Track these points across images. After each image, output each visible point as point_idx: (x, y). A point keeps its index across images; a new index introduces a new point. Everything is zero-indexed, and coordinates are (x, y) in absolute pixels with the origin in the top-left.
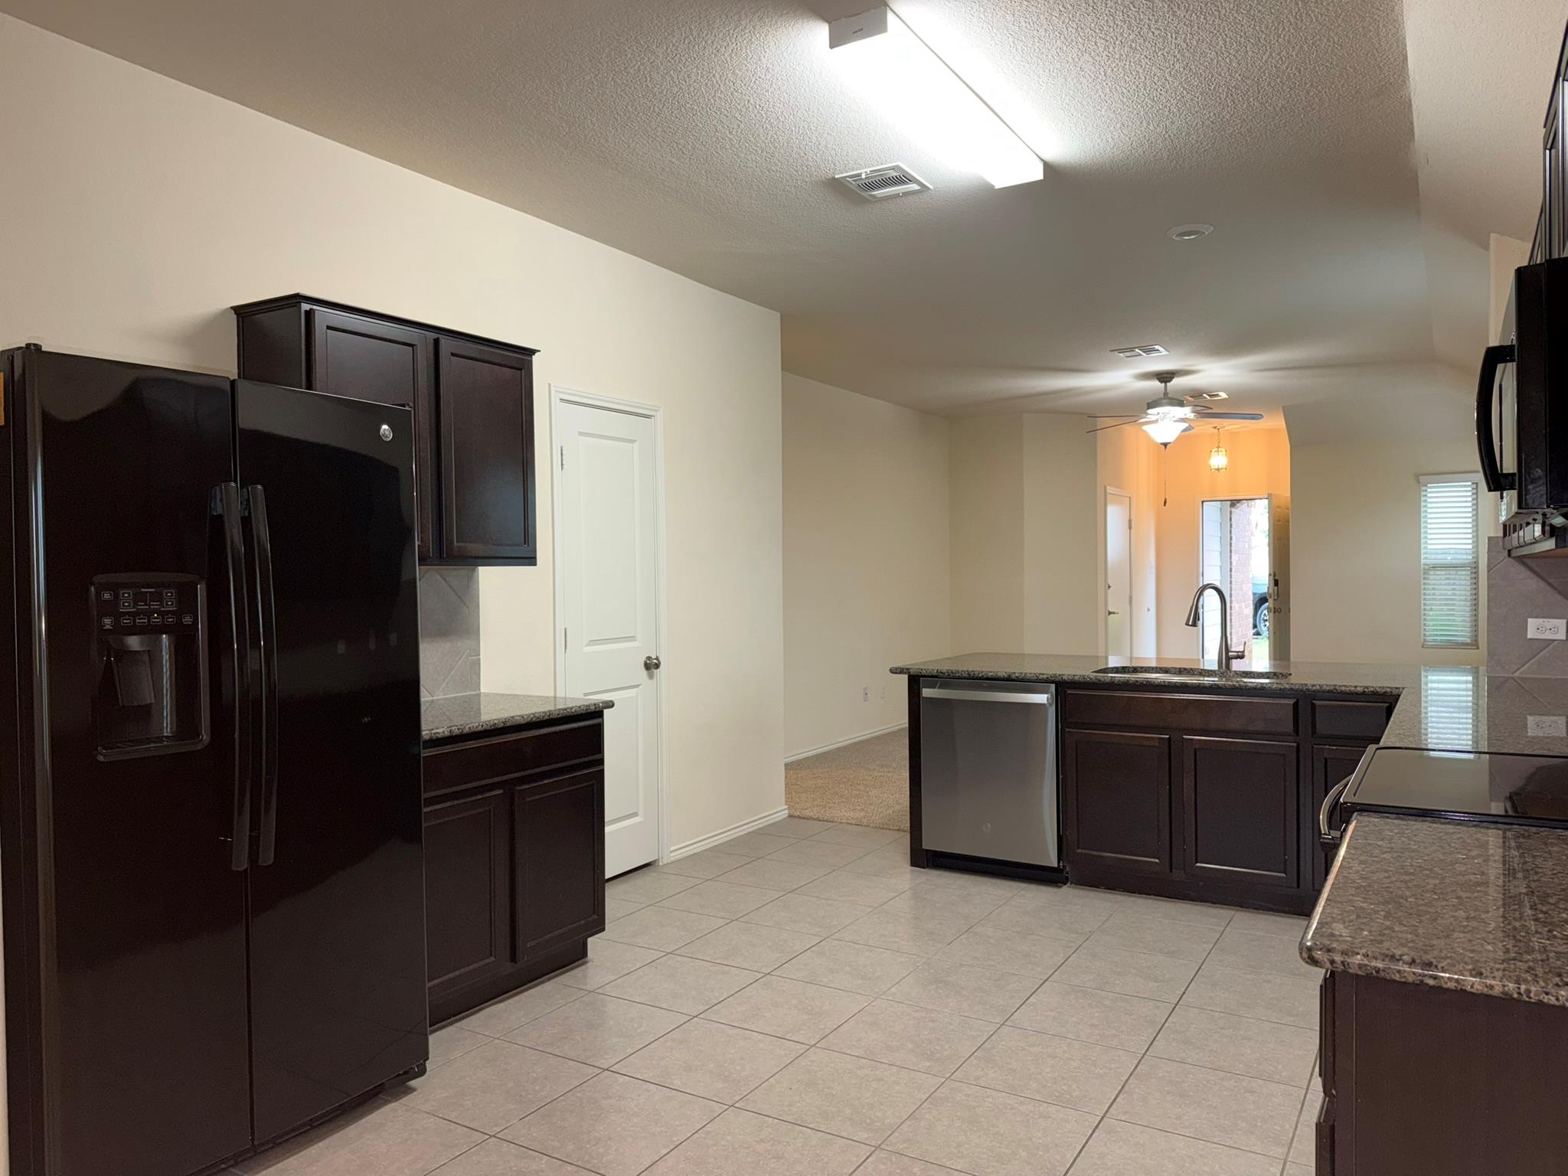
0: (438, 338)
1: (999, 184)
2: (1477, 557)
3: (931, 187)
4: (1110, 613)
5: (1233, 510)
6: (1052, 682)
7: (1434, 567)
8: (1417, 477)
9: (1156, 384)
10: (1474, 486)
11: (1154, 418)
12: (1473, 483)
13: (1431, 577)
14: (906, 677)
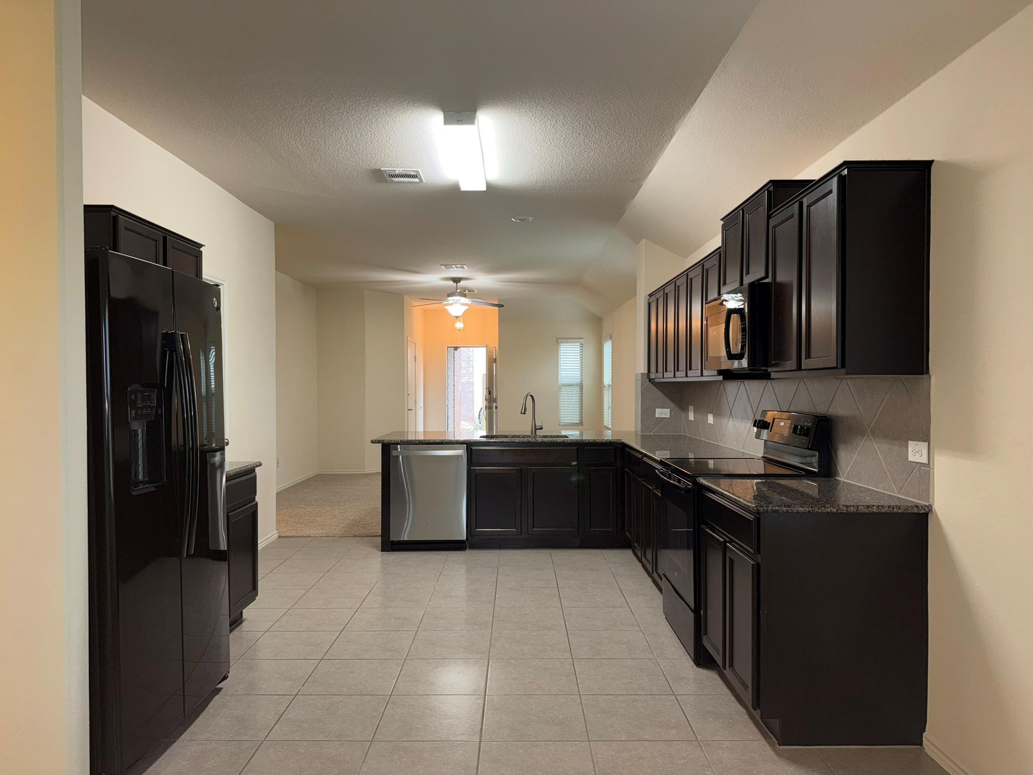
0: (166, 237)
1: (464, 188)
2: (582, 381)
3: (424, 181)
4: (409, 410)
5: (455, 352)
6: (465, 444)
7: (565, 385)
8: (557, 339)
9: (451, 283)
10: (581, 345)
11: (450, 302)
12: (580, 344)
13: (562, 390)
14: (380, 445)
